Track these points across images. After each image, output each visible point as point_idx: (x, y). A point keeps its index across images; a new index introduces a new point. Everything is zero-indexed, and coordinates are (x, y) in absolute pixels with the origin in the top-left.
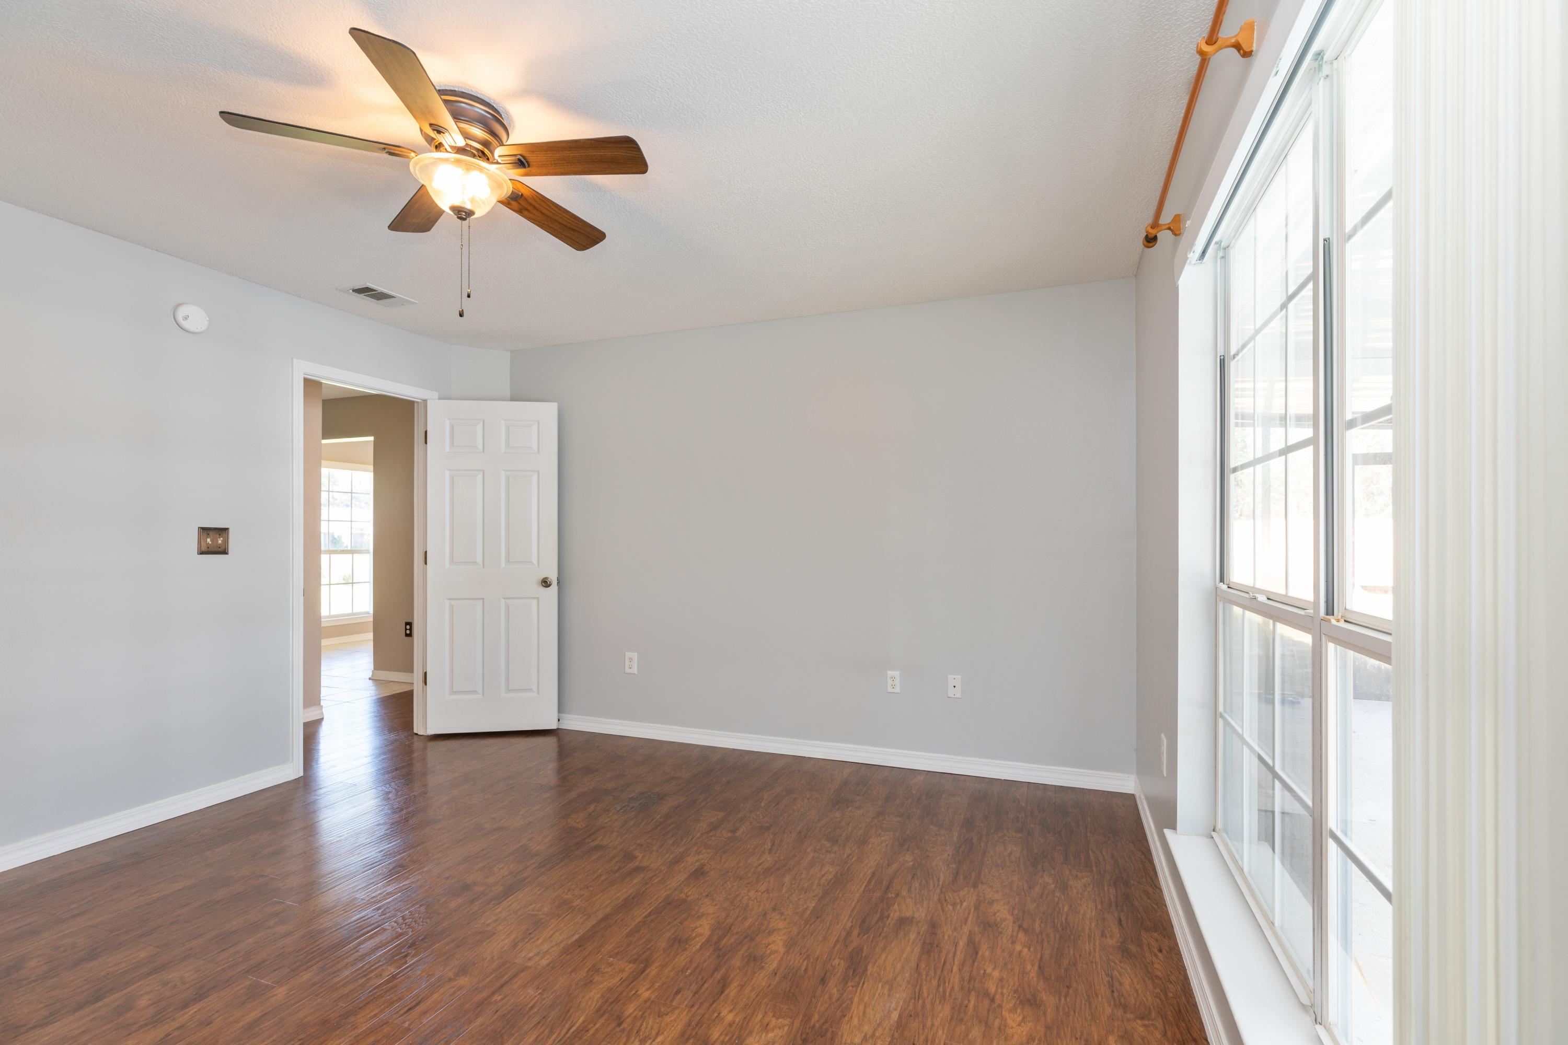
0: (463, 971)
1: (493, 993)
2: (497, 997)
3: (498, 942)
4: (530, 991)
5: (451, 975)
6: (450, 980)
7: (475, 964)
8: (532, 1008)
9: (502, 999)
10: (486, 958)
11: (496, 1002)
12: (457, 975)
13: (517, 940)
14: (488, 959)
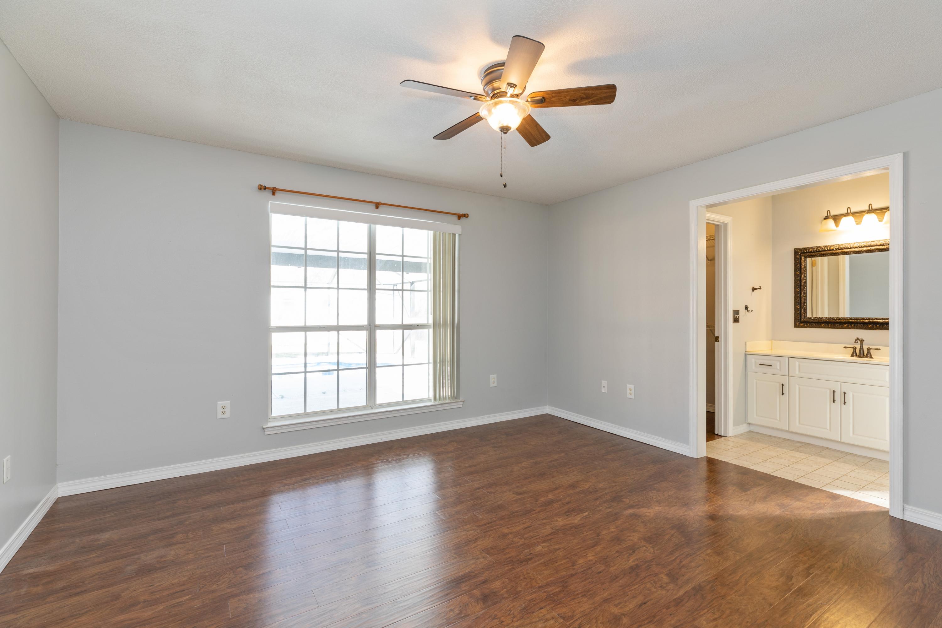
0: (504, 536)
1: (495, 521)
2: (494, 519)
3: (483, 544)
4: (481, 517)
5: (510, 536)
6: (511, 533)
7: (498, 537)
8: (484, 511)
9: (493, 518)
10: (492, 537)
11: (496, 518)
12: (508, 534)
13: (473, 542)
14: (491, 537)
